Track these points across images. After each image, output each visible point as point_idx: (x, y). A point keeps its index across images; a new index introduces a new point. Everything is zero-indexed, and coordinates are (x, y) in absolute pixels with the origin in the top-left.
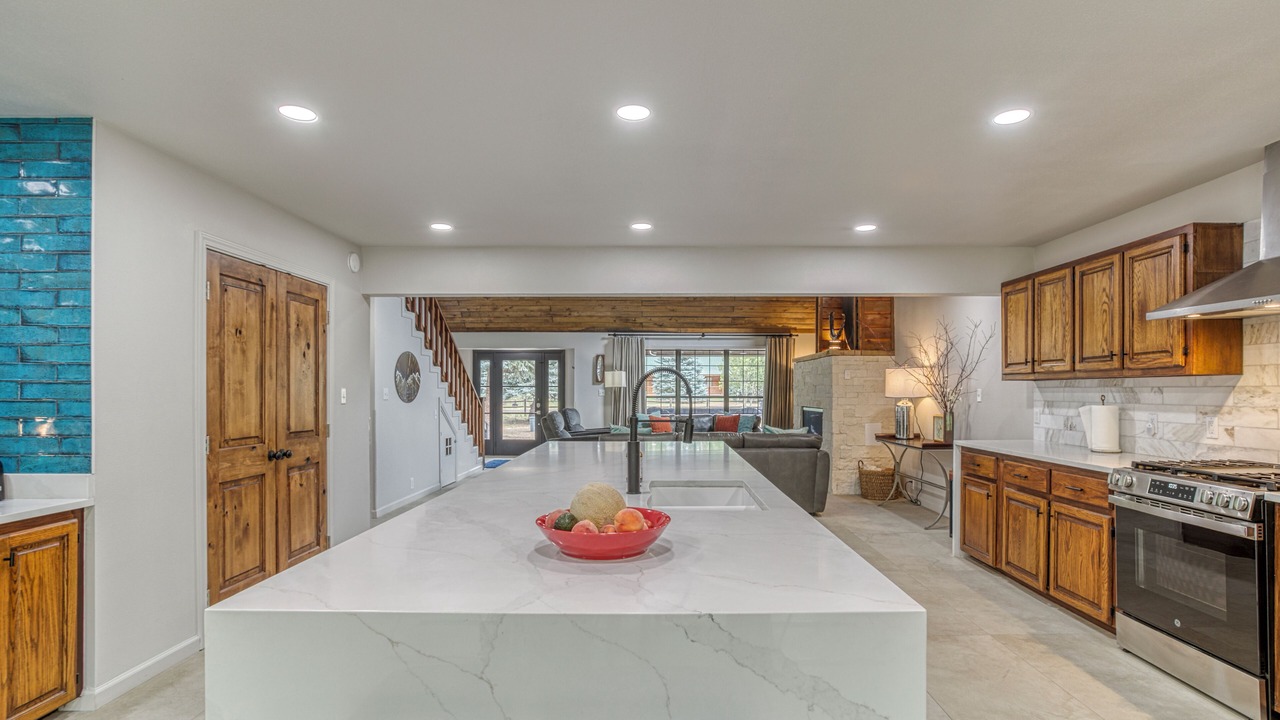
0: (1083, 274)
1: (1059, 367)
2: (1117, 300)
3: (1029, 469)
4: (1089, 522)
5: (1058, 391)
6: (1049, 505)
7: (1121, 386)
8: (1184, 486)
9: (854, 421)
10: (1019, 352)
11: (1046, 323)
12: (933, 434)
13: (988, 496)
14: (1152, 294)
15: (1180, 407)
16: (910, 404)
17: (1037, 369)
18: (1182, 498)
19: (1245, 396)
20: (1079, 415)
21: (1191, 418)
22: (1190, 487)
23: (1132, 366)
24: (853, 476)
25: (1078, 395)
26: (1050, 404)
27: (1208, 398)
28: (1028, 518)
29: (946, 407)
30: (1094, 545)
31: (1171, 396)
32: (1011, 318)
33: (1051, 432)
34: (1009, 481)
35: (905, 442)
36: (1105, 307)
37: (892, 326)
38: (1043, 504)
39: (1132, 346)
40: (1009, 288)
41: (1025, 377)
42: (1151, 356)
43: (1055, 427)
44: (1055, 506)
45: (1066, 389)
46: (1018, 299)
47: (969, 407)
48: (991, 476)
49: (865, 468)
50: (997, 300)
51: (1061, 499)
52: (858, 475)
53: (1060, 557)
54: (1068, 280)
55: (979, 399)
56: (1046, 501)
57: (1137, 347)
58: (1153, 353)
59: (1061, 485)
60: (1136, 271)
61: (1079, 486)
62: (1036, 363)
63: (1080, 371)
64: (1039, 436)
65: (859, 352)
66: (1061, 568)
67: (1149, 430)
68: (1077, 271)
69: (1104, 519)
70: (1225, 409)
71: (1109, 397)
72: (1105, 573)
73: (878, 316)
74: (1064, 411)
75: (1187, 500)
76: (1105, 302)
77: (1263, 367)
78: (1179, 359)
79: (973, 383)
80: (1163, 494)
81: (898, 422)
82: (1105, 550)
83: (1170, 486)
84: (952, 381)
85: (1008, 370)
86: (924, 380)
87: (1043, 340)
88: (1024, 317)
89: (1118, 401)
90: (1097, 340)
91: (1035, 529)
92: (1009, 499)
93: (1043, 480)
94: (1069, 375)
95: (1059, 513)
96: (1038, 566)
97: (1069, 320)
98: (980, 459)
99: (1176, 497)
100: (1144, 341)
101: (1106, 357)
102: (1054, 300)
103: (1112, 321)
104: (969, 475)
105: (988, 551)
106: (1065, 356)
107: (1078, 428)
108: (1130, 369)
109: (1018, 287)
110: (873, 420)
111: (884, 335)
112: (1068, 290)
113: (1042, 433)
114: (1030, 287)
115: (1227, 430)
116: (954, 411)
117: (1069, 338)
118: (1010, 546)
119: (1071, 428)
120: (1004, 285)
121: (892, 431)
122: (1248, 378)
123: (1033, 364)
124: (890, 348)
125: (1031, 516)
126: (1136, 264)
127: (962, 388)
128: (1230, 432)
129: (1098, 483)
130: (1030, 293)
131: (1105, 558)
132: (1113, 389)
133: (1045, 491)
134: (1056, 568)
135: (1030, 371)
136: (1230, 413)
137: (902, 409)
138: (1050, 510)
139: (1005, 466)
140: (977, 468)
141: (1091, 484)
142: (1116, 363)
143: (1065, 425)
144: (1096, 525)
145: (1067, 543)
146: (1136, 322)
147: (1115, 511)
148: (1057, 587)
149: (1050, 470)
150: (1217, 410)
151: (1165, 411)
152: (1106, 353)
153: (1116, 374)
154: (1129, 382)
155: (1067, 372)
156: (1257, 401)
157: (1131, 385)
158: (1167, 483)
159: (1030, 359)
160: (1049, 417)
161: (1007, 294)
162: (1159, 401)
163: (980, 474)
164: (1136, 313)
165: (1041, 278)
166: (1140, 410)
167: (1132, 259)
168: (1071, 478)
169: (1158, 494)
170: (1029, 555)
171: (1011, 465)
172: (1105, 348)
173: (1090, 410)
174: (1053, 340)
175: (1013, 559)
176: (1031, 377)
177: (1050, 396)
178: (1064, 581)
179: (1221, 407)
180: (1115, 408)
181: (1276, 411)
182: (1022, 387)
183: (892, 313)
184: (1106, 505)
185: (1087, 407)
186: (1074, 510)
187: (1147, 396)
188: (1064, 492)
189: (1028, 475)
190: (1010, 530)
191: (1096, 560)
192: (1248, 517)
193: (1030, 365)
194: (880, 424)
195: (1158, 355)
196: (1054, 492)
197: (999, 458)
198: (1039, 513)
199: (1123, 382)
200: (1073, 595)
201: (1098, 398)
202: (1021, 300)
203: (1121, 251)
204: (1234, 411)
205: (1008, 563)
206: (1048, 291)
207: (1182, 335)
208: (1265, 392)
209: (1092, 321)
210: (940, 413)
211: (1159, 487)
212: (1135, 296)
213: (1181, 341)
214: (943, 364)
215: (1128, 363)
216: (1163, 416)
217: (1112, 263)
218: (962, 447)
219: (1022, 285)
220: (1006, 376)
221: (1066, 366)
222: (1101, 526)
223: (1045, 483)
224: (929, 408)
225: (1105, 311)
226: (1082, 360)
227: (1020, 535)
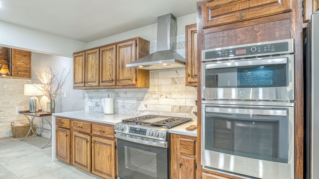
0: (103, 51)
1: (94, 84)
2: (114, 61)
3: (83, 124)
4: (106, 144)
5: (94, 93)
6: (91, 138)
7: (114, 91)
8: (142, 129)
9: (9, 106)
10: (79, 78)
11: (90, 68)
12: (46, 110)
13: (67, 135)
14: (126, 60)
15: (131, 98)
16: (36, 98)
17: (86, 85)
18: (142, 134)
19: (150, 95)
20: (101, 101)
21: (135, 102)
22: (144, 130)
23: (119, 84)
24: (9, 129)
25: (100, 94)
26: (91, 98)
27: (140, 95)
28: (83, 144)
29: (51, 99)
30: (109, 153)
31: (129, 95)
32: (77, 66)
33: (91, 107)
34: (75, 129)
35: (34, 114)
36: (110, 63)
37: (30, 68)
38: (88, 138)
39: (119, 77)
40: (76, 55)
41: (82, 88)
42: (125, 81)
43: (93, 106)
44: (94, 138)
45: (96, 92)
46: (79, 59)
47: (61, 99)
48: (68, 127)
49: (15, 125)
50: (72, 59)
51: (96, 136)
52: (11, 129)
53: (96, 158)
54: (98, 53)
55: (65, 96)
56: (90, 137)
57: (121, 78)
58: (126, 80)
59: (95, 130)
60: (121, 51)
61: (103, 130)
62: (86, 83)
63: (101, 86)
64: (87, 109)
65: (12, 77)
66: (96, 162)
67: (123, 106)
68: (101, 50)
69: (112, 143)
70: (145, 99)
71: (110, 96)
72: (113, 163)
73: (23, 64)
74: (95, 100)
75: (143, 134)
76: (110, 62)
77: (155, 86)
78: (134, 82)
79: (63, 90)
80: (135, 133)
81: (30, 106)
82: (113, 154)
83: (137, 129)
84: (54, 89)
85: (75, 85)
86: (41, 89)
87: (88, 74)
88: (81, 66)
89: (113, 96)
90: (108, 75)
91: (86, 148)
92: (75, 136)
93: (89, 128)
94: (97, 87)
95: (95, 141)
96: (87, 163)
97: (98, 67)
98: (63, 120)
99: (139, 133)
100: (123, 76)
101: (110, 81)
102: (92, 60)
103: (113, 68)
104: (59, 127)
105: (67, 158)
106: (96, 81)
107: (100, 106)
108: (118, 85)
109: (79, 55)
110: (20, 105)
111: (26, 71)
112: (98, 56)
113: (88, 108)
114: (84, 55)
115: (145, 105)
116: (55, 101)
117: (98, 74)
118: (76, 155)
119: (98, 106)
120: (74, 54)
121: (28, 109)
122: (151, 89)
123: (85, 83)
124: (30, 77)
125: (84, 142)
126: (121, 49)
127: (58, 92)
128: (146, 106)
129: (110, 129)
130: (84, 57)
131: (113, 157)
132: (111, 92)
133: (89, 132)
134: (95, 162)
135: (83, 86)
136: (146, 100)
137: (33, 100)
138: (91, 139)
139: (74, 123)
140: (62, 124)
141: (107, 129)
142: (114, 83)
143: (96, 105)
144: (109, 145)
145: (99, 153)
146: (120, 69)
147: (116, 140)
148: (95, 170)
149: (91, 124)
150: (142, 99)
151: (128, 100)
152: (110, 80)
153: (113, 87)
154: (116, 90)
155: (97, 86)
156: (154, 96)
157: (117, 91)
158: (136, 128)
159: (83, 81)
160: (90, 102)
161: (75, 57)
162: (126, 96)
163: (63, 127)
164: (120, 66)
165: (88, 52)
166: (120, 99)
167: (119, 47)
168: (100, 127)
169: (133, 133)
170: (84, 158)
171: (76, 123)
172: (110, 78)
173: (105, 99)
174: (92, 74)
175: (77, 160)
176: (84, 88)
177: (90, 95)
178: (98, 168)
179: (143, 98)
180: (112, 99)
181: (158, 99)
182: (80, 92)
183: (30, 63)
184: (113, 137)
185: (103, 99)
186: (101, 140)
187: (122, 95)
188: (97, 133)
189: (83, 126)
190: (76, 149)
191: (109, 159)
192: (165, 140)
193: (83, 83)
194: (24, 107)
195: (128, 80)
196: (93, 133)
197: (71, 120)
198: (87, 142)
199: (114, 90)
200: (101, 172)
201: (107, 95)
202: (80, 59)
203: (116, 44)
204: (147, 99)
205: (75, 162)
206: (90, 57)
207: (135, 74)
208: (155, 93)
209: (106, 68)
210: (50, 102)
211: (133, 130)
212: (120, 60)
213: (135, 76)
214: (51, 83)
215: (118, 84)
216: (127, 101)
217: (113, 48)
218: (56, 116)
219: (81, 54)
220: (75, 88)
221: (97, 84)
222: (111, 145)
223: (89, 129)
224: (45, 100)
225: (110, 65)
226: (102, 82)
227: (80, 151)
